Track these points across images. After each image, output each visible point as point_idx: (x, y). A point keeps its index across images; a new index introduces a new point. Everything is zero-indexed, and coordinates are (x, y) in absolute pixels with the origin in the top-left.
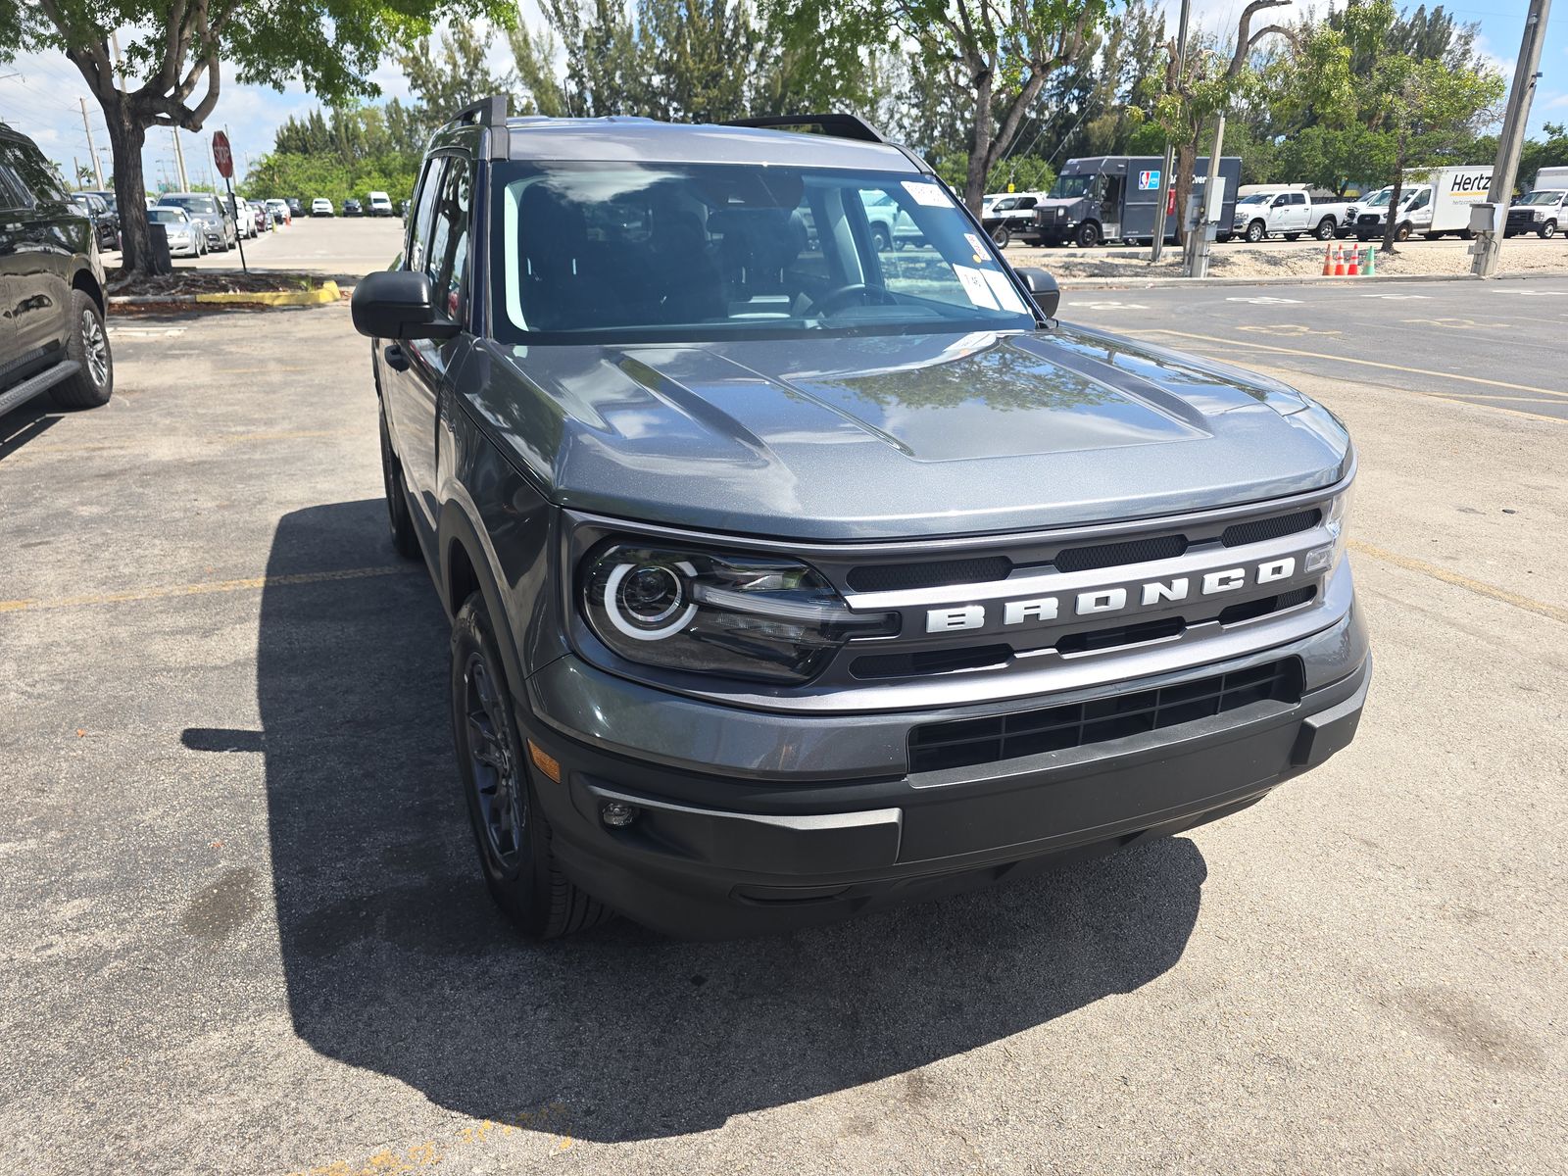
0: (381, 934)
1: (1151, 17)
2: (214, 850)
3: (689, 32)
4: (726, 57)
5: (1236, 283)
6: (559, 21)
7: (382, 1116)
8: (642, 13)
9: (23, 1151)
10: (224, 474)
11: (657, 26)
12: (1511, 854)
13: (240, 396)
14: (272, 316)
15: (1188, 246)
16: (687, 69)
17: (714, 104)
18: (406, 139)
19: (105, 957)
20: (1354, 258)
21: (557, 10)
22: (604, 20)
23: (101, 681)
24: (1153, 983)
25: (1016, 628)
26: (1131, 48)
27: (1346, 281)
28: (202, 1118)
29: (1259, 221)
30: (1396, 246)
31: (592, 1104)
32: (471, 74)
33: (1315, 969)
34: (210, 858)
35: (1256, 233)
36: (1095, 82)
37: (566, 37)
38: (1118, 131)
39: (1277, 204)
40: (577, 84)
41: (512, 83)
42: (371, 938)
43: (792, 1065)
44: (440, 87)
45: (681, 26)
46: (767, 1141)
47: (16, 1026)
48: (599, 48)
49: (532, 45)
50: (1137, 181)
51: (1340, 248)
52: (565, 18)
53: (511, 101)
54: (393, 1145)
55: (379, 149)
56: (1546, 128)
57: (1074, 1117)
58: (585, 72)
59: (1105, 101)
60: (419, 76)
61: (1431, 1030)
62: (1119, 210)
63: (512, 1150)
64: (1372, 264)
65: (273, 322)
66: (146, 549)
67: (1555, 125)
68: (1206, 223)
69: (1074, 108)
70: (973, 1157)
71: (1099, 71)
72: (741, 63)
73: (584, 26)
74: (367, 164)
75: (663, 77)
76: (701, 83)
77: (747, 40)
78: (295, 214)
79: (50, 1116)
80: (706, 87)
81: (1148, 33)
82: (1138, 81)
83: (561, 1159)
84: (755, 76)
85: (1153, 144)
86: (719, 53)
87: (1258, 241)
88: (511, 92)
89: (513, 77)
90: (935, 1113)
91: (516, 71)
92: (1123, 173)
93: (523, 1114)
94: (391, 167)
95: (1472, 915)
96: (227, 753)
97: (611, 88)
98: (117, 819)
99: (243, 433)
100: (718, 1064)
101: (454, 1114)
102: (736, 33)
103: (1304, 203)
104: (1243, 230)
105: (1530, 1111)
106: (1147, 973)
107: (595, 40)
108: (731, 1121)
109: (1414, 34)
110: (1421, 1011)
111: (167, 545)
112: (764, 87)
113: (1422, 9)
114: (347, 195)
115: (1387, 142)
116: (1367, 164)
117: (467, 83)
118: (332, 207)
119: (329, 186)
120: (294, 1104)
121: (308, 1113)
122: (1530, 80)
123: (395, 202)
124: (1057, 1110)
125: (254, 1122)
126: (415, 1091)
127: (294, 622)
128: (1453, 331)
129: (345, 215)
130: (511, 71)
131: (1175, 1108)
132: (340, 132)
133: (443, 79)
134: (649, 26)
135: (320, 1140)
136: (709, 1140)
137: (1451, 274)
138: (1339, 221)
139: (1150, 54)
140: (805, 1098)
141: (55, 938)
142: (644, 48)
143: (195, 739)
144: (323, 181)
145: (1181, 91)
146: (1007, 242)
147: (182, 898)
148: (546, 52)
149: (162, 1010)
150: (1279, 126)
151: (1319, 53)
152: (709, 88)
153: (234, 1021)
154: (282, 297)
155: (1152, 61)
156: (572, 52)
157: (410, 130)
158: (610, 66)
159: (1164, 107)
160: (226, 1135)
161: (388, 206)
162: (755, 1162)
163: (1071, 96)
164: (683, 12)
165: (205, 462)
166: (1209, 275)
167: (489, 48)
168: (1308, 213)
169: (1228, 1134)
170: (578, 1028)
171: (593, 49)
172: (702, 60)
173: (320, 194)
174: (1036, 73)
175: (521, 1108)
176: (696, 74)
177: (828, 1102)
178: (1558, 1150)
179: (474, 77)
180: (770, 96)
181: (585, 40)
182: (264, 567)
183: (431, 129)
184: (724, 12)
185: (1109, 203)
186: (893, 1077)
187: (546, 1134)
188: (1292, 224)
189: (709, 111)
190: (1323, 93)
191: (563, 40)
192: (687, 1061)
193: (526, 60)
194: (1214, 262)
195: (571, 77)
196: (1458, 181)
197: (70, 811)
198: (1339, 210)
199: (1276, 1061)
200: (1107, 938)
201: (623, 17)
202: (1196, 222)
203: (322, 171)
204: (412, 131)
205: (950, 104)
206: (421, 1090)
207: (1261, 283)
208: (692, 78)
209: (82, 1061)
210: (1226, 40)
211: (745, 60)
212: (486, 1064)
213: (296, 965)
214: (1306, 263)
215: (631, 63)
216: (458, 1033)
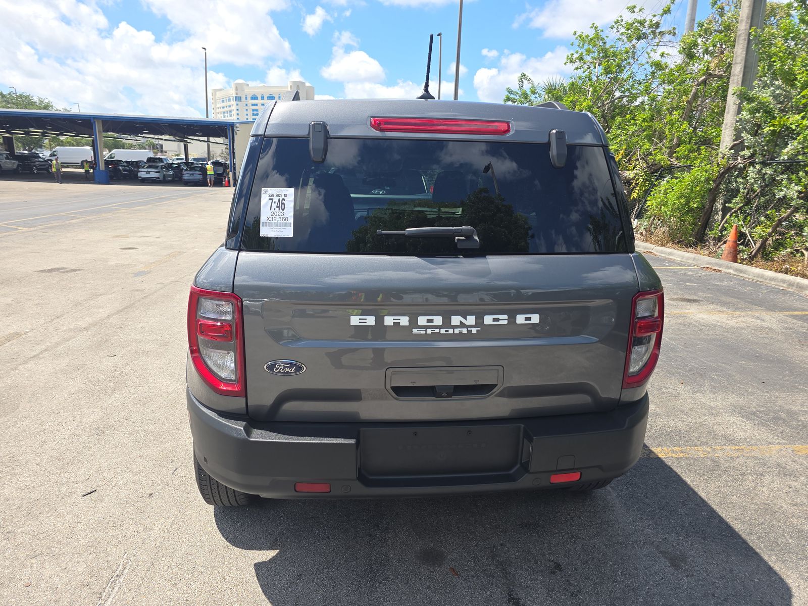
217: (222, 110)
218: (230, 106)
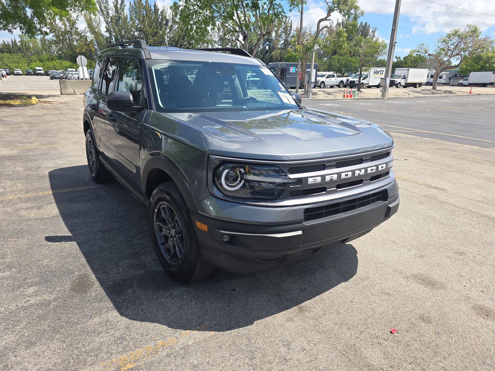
0: (136, 287)
1: (288, 22)
2: (72, 270)
3: (147, 19)
4: (159, 27)
5: (320, 100)
6: (102, 13)
7: (157, 333)
8: (130, 12)
9: (47, 356)
10: (22, 159)
11: (136, 16)
12: (428, 242)
13: (15, 134)
14: (16, 108)
15: (306, 89)
16: (146, 30)
17: (156, 42)
18: (48, 50)
19: (49, 302)
20: (351, 93)
21: (101, 9)
22: (118, 13)
23: (9, 224)
24: (352, 279)
25: (328, 182)
26: (283, 31)
27: (349, 99)
28: (102, 340)
29: (323, 82)
30: (361, 90)
31: (216, 323)
32: (71, 29)
33: (389, 272)
34: (72, 272)
35: (322, 86)
36: (273, 40)
37: (104, 18)
38: (281, 55)
39: (328, 77)
40: (109, 34)
41: (86, 32)
42: (133, 289)
43: (267, 307)
44: (60, 33)
45: (144, 17)
46: (266, 326)
47: (28, 323)
48: (116, 22)
49: (93, 20)
50: (289, 70)
51: (347, 90)
52: (104, 12)
53: (86, 38)
54: (163, 339)
55: (38, 53)
56: (396, 57)
57: (342, 311)
58: (112, 30)
59: (276, 46)
60: (53, 29)
61: (420, 283)
62: (285, 78)
63: (198, 336)
64: (356, 94)
65: (17, 110)
66: (4, 184)
67: (398, 56)
68: (311, 82)
69: (267, 48)
70: (320, 323)
71: (274, 37)
72: (164, 29)
73: (111, 15)
74: (34, 57)
75: (138, 32)
76: (151, 35)
77: (166, 22)
78: (8, 74)
79: (52, 346)
80: (153, 36)
81: (288, 26)
82: (286, 40)
83: (212, 337)
84: (169, 34)
85: (292, 59)
86: (157, 26)
87: (323, 88)
88: (86, 35)
89: (87, 30)
90: (307, 314)
91: (87, 29)
92: (285, 67)
93: (197, 327)
94: (43, 59)
95: (422, 257)
96: (63, 242)
97: (121, 35)
98: (34, 264)
99: (22, 146)
100: (247, 309)
101: (177, 330)
102: (162, 20)
103: (335, 77)
104: (319, 85)
105: (446, 298)
106: (350, 276)
107: (115, 20)
108: (255, 322)
109: (360, 30)
110: (416, 279)
111: (11, 182)
112: (172, 37)
113: (362, 23)
114: (27, 68)
115: (355, 60)
116: (350, 66)
117: (70, 32)
118: (22, 72)
119: (20, 65)
120: (128, 333)
121: (133, 335)
122: (394, 44)
123: (45, 71)
124: (338, 310)
125: (118, 339)
126: (164, 326)
127: (68, 203)
128: (381, 113)
129: (27, 75)
130: (86, 29)
131: (366, 306)
132: (23, 46)
133: (62, 30)
134: (133, 16)
135: (141, 341)
136: (251, 327)
137: (376, 98)
138: (344, 83)
139: (288, 33)
140: (273, 315)
141: (30, 298)
142: (132, 23)
143: (49, 239)
144: (18, 63)
145: (302, 44)
146: (252, 87)
147: (67, 284)
148: (98, 23)
149: (75, 314)
150: (325, 55)
151: (339, 34)
152: (154, 37)
153: (100, 315)
154: (17, 102)
155: (290, 34)
156: (107, 23)
157: (49, 47)
158: (120, 28)
159: (297, 48)
160: (111, 344)
161: (43, 72)
162: (265, 331)
163: (267, 44)
164: (144, 12)
165: (13, 156)
166: (312, 97)
167: (78, 21)
168: (335, 80)
169: (380, 311)
170: (204, 305)
171: (114, 23)
172: (151, 28)
173: (17, 67)
174: (261, 37)
175: (196, 326)
176: (149, 32)
177: (279, 315)
178: (454, 306)
179: (73, 30)
180: (174, 40)
181: (111, 20)
182: (50, 187)
183: (56, 46)
184: (158, 13)
185: (282, 76)
186: (294, 307)
187: (206, 332)
188: (332, 83)
189: (154, 44)
190: (340, 46)
191: (103, 19)
192: (238, 310)
193: (91, 25)
194: (313, 94)
195: (107, 31)
196: (375, 72)
197: (16, 263)
198: (344, 79)
199: (386, 293)
200: (337, 270)
201: (124, 13)
202: (308, 82)
203: (17, 60)
204: (50, 47)
205: (230, 45)
206: (165, 325)
207: (327, 100)
208: (148, 33)
209: (55, 330)
210: (309, 30)
211: (166, 28)
212: (182, 317)
213: (113, 298)
214: (338, 94)
215: (128, 28)
216: (170, 310)
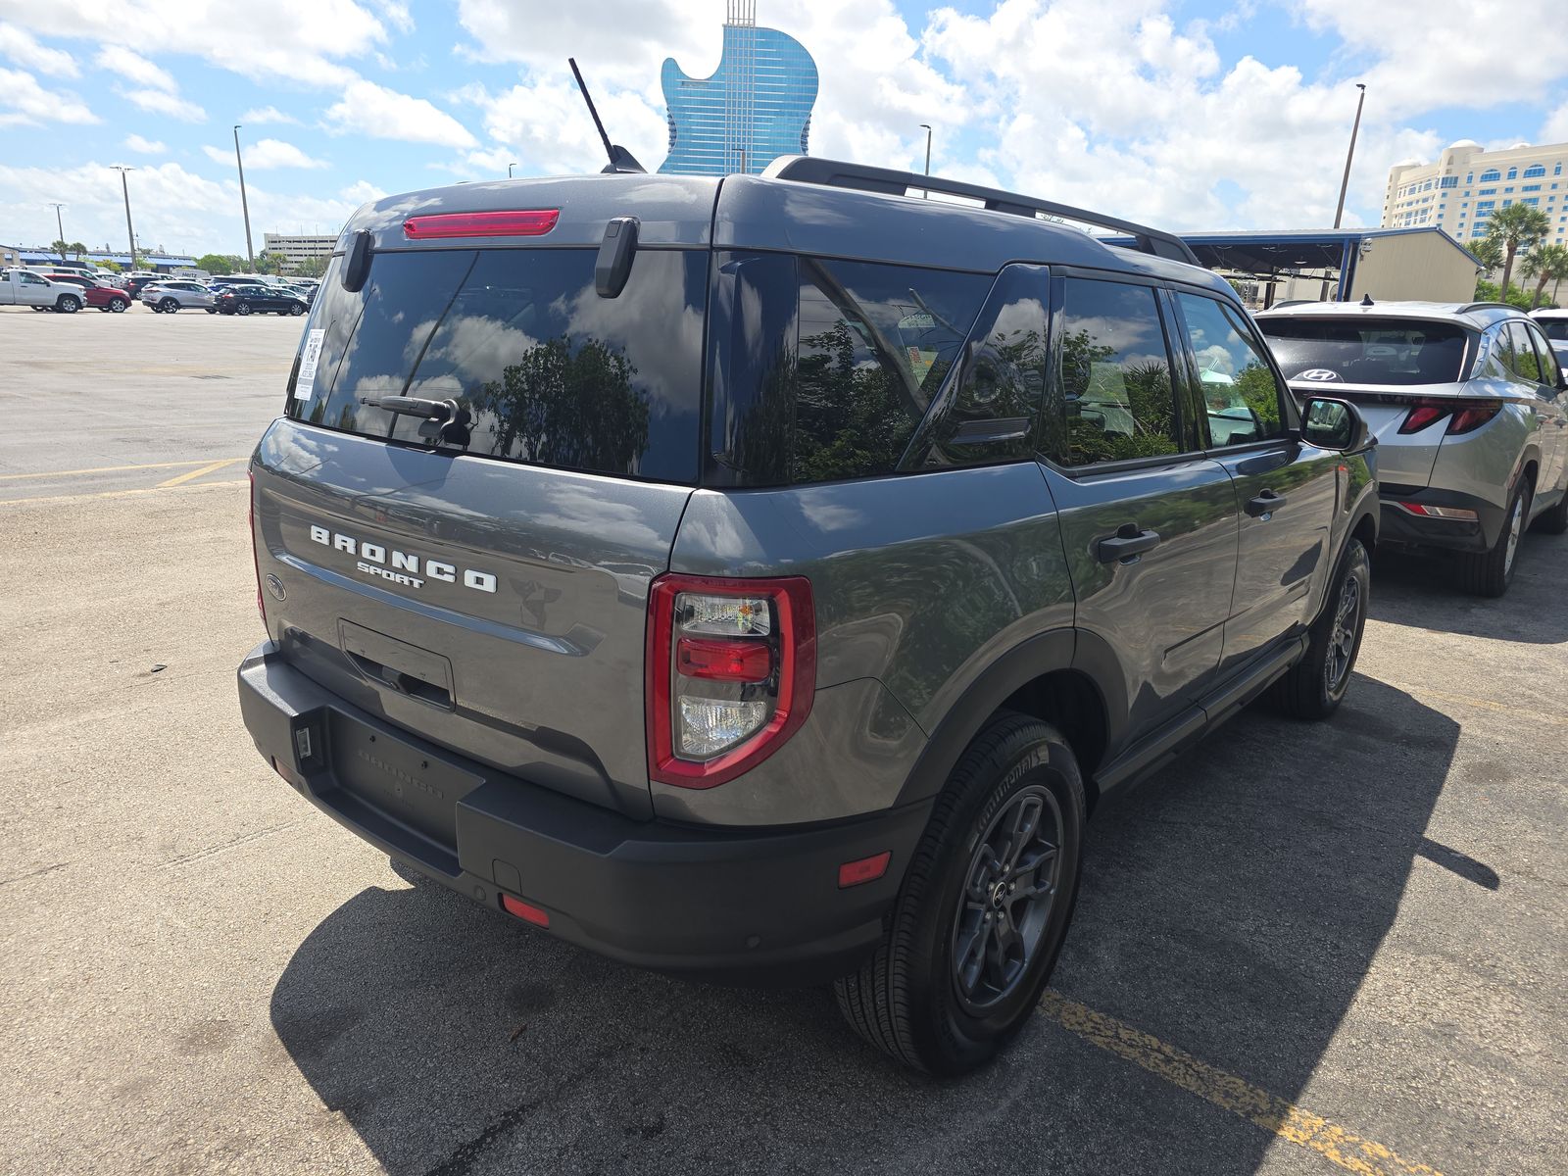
217: (1406, 209)
218: (1425, 200)
